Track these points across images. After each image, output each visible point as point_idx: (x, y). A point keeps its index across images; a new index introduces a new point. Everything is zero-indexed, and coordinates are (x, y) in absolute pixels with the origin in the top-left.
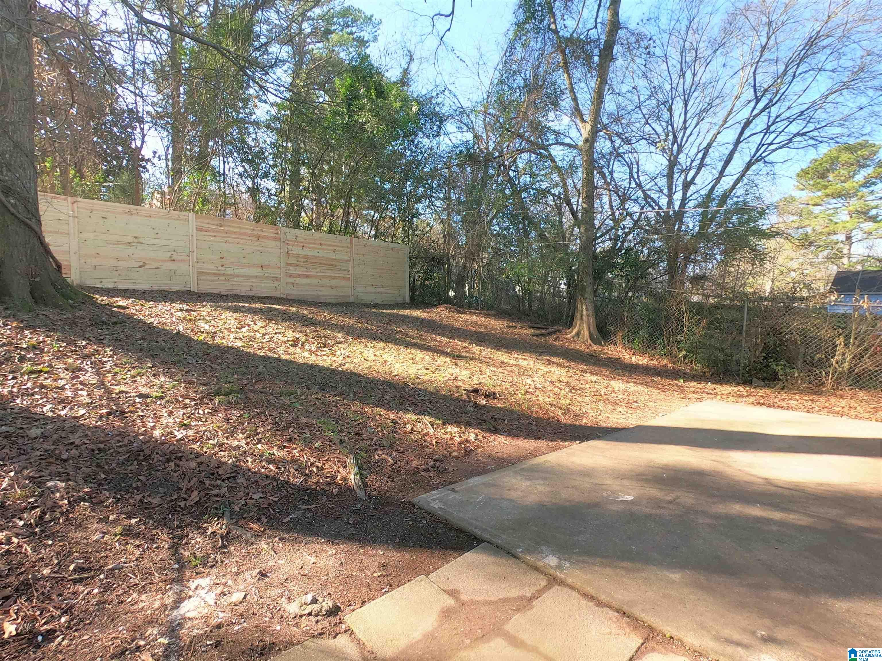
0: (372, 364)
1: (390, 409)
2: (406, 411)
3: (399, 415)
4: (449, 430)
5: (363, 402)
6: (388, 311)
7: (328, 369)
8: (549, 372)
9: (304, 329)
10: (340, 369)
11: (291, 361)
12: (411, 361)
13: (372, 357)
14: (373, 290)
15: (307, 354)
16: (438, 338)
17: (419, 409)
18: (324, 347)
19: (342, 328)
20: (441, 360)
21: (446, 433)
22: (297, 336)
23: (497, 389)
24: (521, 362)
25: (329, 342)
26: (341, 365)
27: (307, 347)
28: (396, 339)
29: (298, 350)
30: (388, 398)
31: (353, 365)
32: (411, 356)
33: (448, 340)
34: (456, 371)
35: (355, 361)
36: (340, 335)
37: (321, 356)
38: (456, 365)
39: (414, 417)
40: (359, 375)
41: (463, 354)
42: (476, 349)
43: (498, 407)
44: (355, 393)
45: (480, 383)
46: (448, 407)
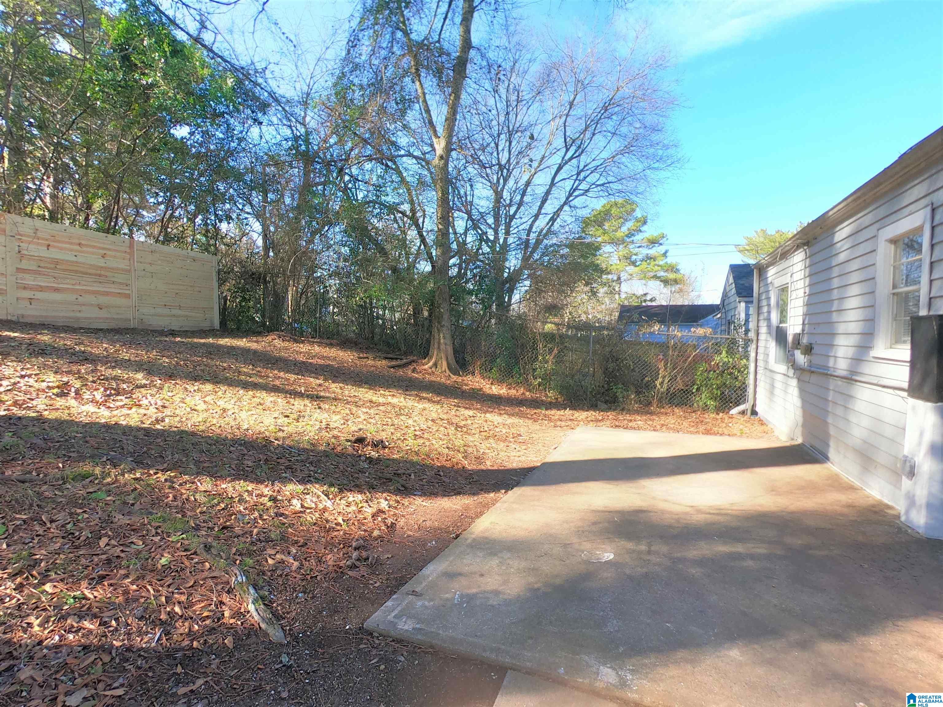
0: (205, 415)
1: (259, 481)
2: (285, 481)
3: (277, 488)
4: (351, 499)
5: (215, 475)
6: (203, 341)
7: (139, 429)
8: (424, 409)
9: (75, 368)
10: (158, 427)
11: (67, 421)
12: (260, 407)
13: (201, 406)
14: (166, 311)
15: (91, 408)
16: (282, 374)
17: (301, 475)
18: (118, 394)
19: (139, 366)
20: (298, 404)
21: (349, 505)
22: (65, 379)
23: (383, 436)
24: (390, 399)
25: (125, 386)
26: (157, 421)
27: (87, 395)
28: (227, 379)
29: (72, 402)
30: (250, 463)
31: (178, 419)
32: (257, 400)
33: (296, 377)
34: (323, 416)
35: (177, 412)
36: (140, 376)
37: (117, 408)
38: (320, 408)
39: (300, 488)
40: (193, 434)
41: (322, 394)
42: (335, 387)
43: (393, 460)
44: (197, 463)
45: (360, 430)
46: (337, 467)
